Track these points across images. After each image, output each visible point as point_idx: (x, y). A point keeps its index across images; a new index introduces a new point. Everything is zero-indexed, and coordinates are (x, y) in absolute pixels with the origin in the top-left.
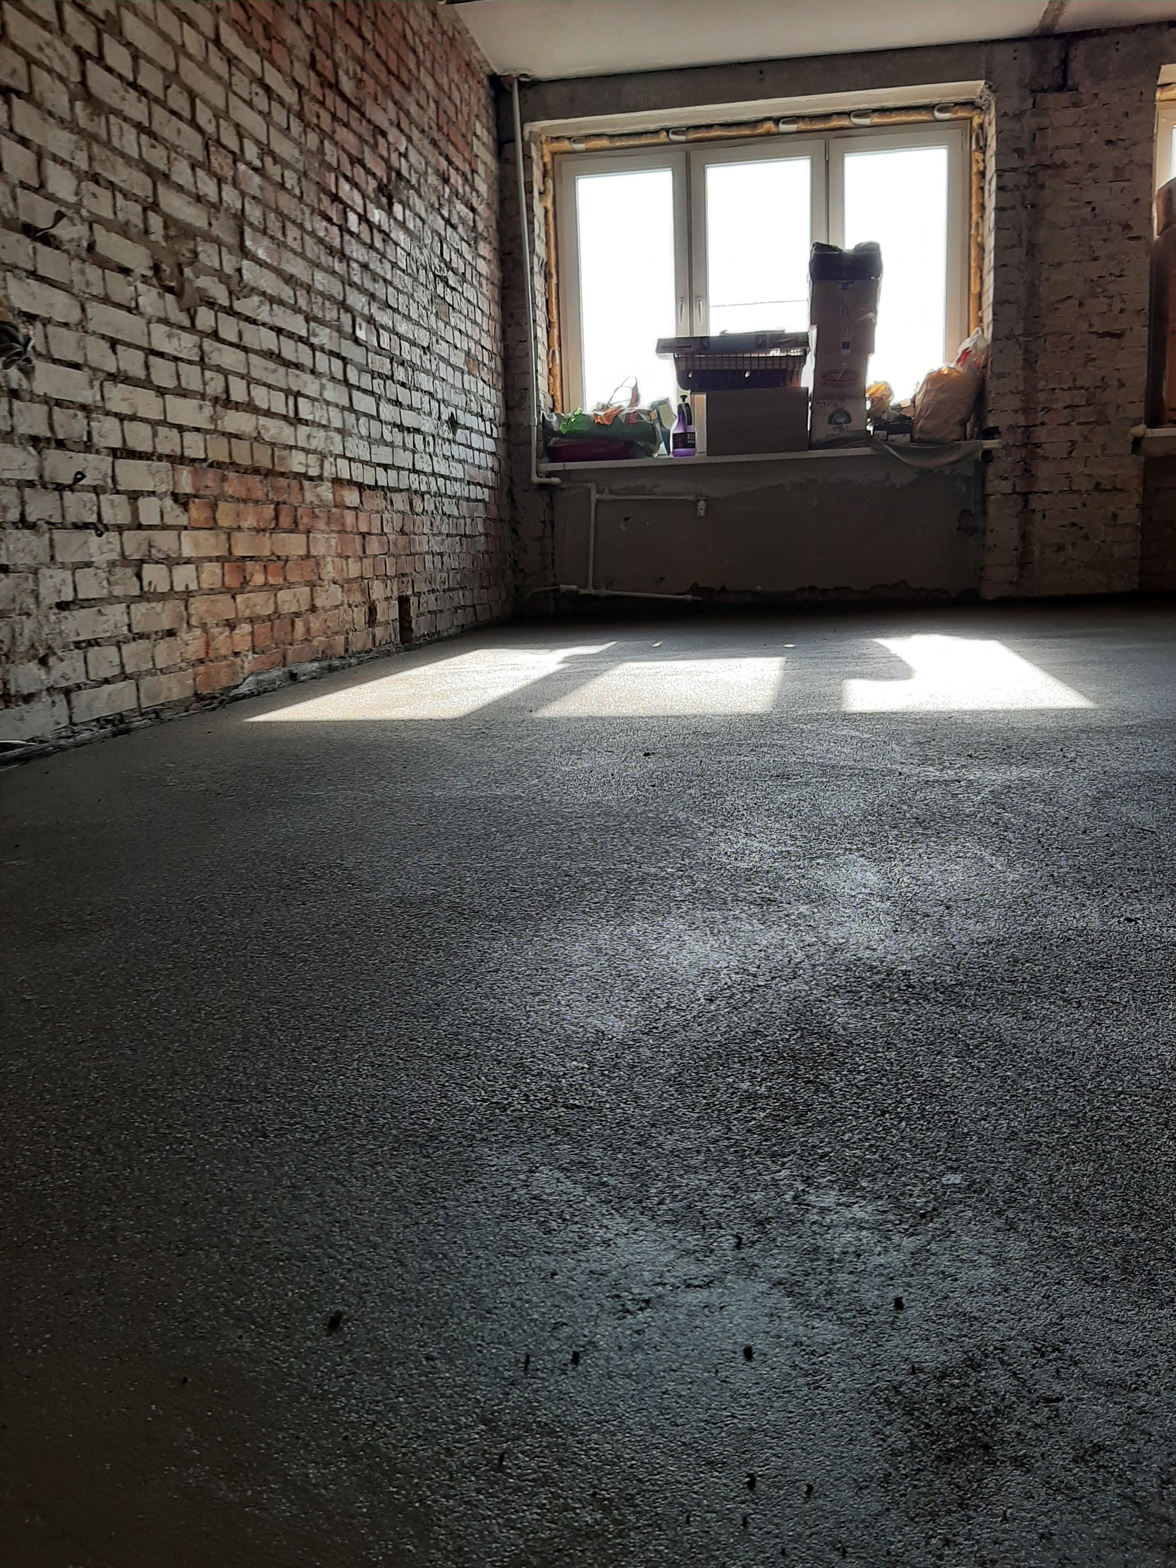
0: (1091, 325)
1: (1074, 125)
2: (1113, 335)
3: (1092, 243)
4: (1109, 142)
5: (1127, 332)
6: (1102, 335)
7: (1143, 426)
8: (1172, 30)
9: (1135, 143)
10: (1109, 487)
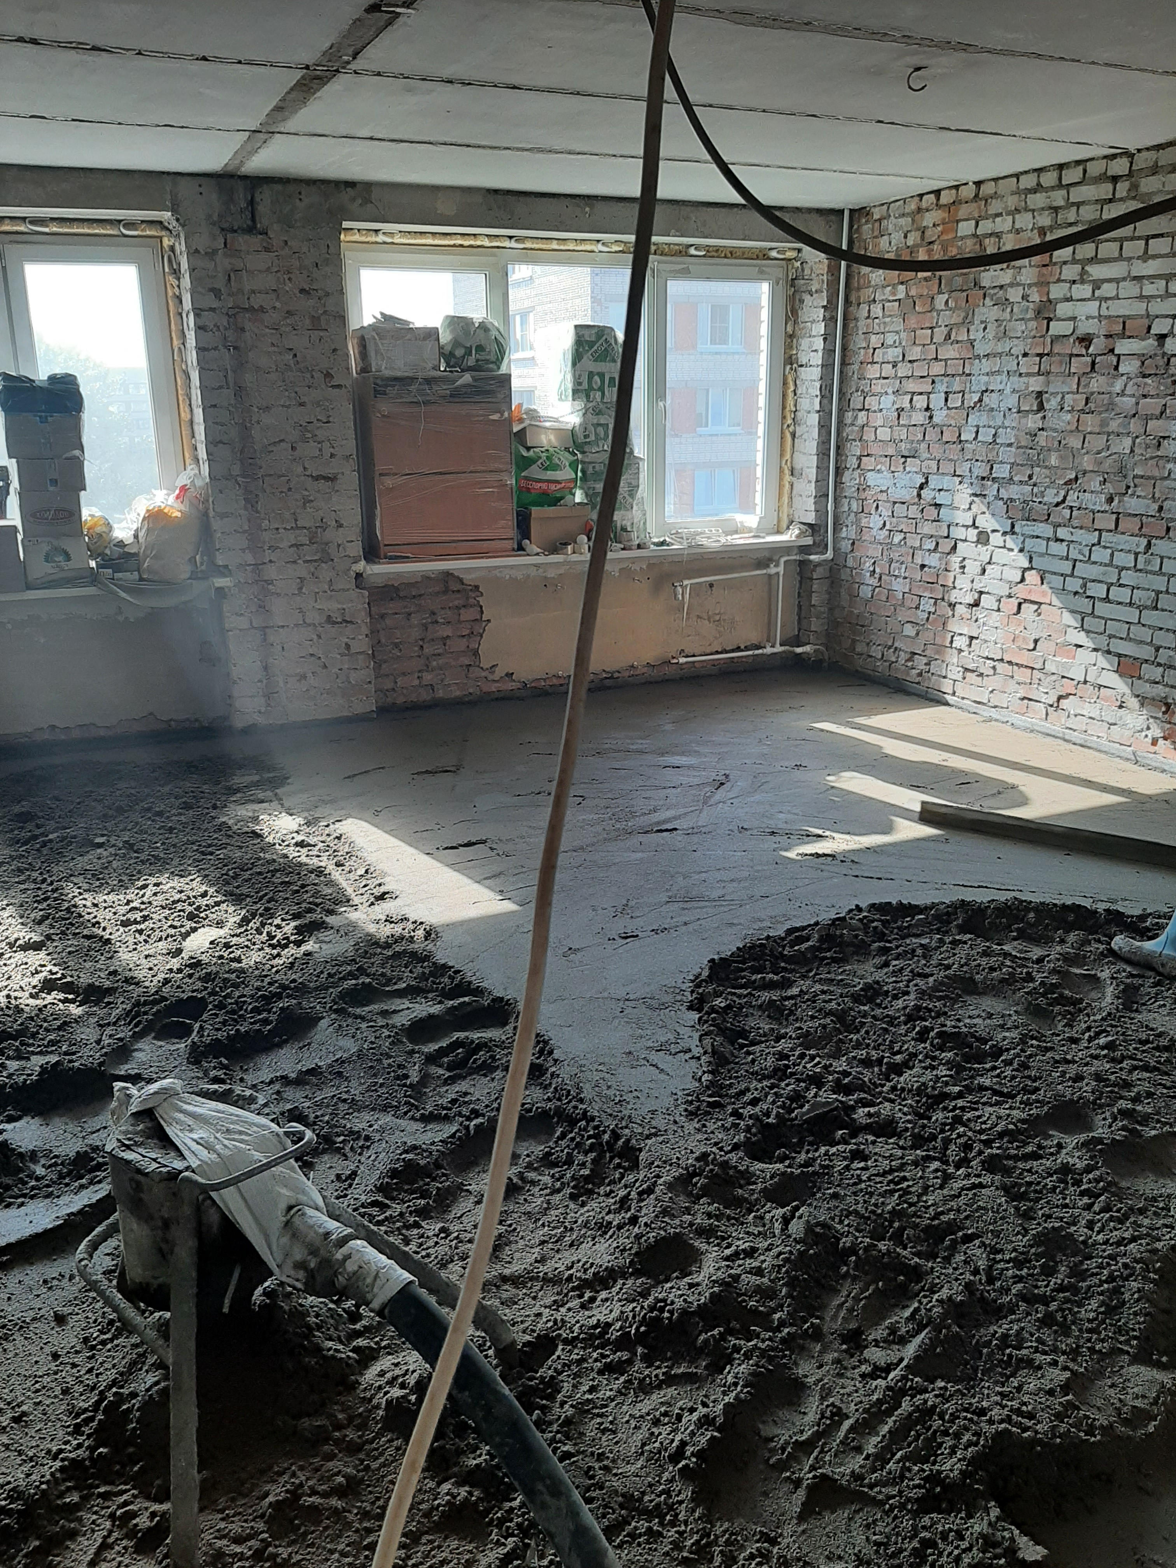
0: (305, 468)
1: (268, 269)
2: (327, 479)
3: (297, 389)
4: (302, 291)
5: (339, 476)
6: (317, 478)
7: (363, 563)
8: (349, 189)
9: (327, 294)
10: (339, 620)
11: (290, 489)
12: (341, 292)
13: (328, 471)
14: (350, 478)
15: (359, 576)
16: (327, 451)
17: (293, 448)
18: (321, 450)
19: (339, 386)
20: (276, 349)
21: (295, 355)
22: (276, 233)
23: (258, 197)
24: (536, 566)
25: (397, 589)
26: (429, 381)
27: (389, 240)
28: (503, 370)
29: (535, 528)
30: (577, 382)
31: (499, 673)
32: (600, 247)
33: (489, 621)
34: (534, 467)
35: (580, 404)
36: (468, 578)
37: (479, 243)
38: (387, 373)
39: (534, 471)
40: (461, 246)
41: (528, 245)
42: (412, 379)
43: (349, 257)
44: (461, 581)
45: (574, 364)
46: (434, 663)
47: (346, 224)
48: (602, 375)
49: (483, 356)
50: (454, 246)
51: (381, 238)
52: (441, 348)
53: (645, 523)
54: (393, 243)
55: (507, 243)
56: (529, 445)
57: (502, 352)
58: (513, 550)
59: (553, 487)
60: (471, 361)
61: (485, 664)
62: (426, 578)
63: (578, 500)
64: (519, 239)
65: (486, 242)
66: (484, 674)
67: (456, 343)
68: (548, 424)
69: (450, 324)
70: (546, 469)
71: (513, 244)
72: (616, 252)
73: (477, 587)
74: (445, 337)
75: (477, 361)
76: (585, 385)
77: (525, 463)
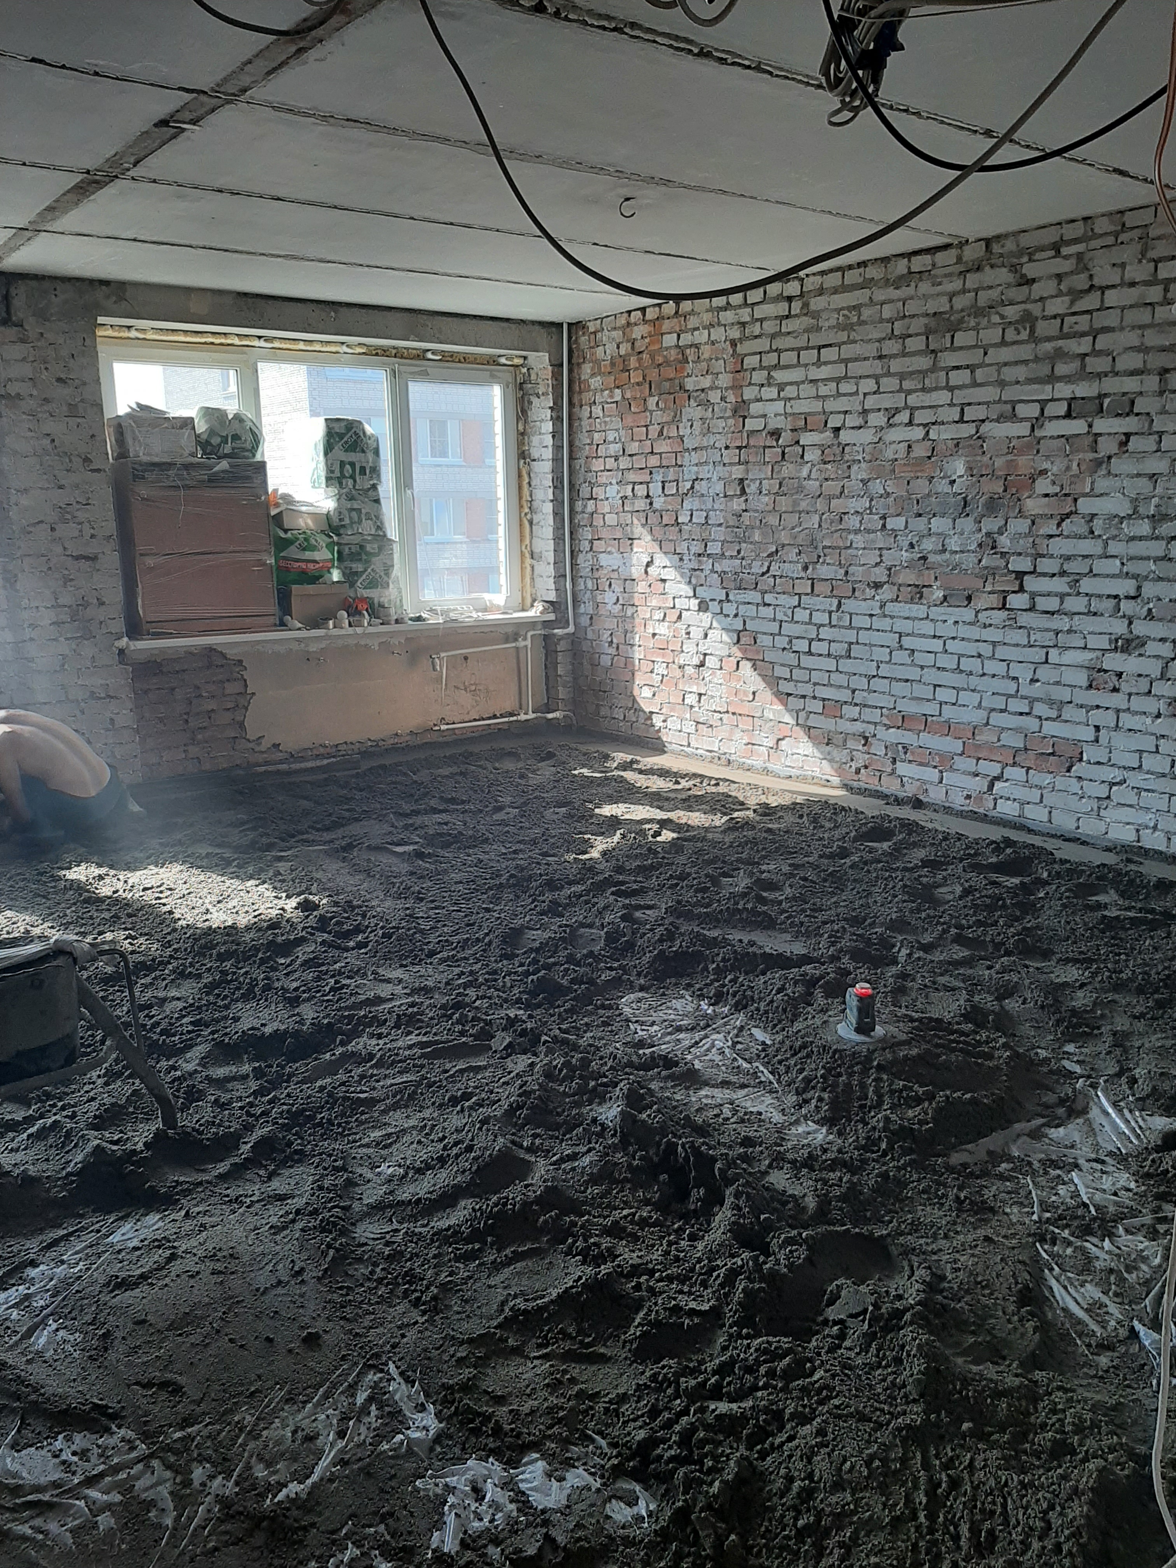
0: (65, 549)
1: (24, 359)
2: (87, 558)
3: (55, 473)
4: (59, 380)
5: (100, 556)
6: (77, 558)
7: (126, 639)
8: (104, 287)
9: (84, 384)
10: (103, 695)
11: (50, 568)
12: (98, 381)
13: (90, 551)
14: (111, 559)
15: (121, 652)
16: (88, 531)
17: (53, 529)
18: (81, 531)
19: (98, 471)
20: (32, 434)
21: (53, 441)
22: (32, 327)
23: (13, 292)
24: (299, 640)
25: (160, 665)
26: (187, 467)
27: (141, 336)
28: (258, 458)
29: (296, 604)
30: (330, 470)
31: (266, 744)
32: (344, 349)
33: (253, 694)
34: (292, 548)
35: (332, 491)
36: (231, 653)
37: (229, 341)
38: (145, 459)
39: (292, 552)
40: (212, 343)
41: (277, 344)
42: (170, 465)
43: (103, 351)
44: (224, 656)
45: (326, 454)
46: (200, 737)
47: (101, 320)
48: (352, 465)
49: (238, 444)
50: (205, 343)
51: (133, 334)
52: (197, 436)
53: (401, 601)
54: (144, 339)
55: (256, 343)
56: (286, 527)
57: (256, 440)
58: (275, 625)
59: (311, 566)
60: (227, 449)
61: (251, 736)
62: (190, 653)
63: (335, 579)
64: (268, 339)
65: (236, 341)
66: (251, 745)
67: (212, 432)
68: (304, 509)
69: (205, 415)
70: (304, 549)
71: (262, 343)
72: (359, 354)
73: (240, 662)
74: (201, 427)
75: (233, 449)
76: (337, 474)
77: (282, 544)
